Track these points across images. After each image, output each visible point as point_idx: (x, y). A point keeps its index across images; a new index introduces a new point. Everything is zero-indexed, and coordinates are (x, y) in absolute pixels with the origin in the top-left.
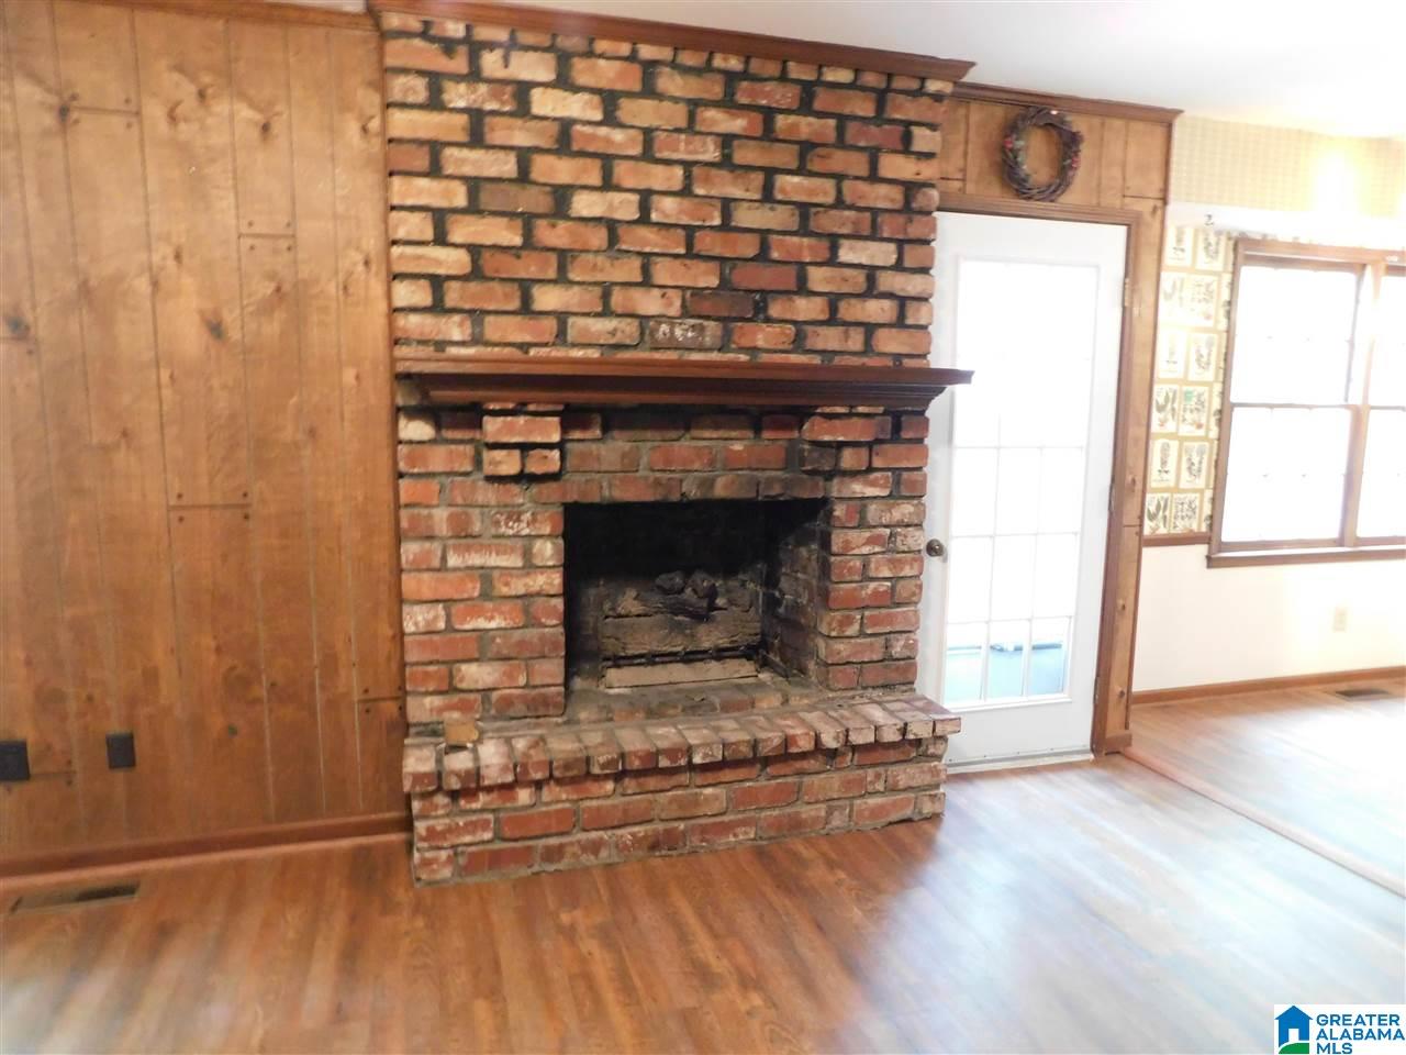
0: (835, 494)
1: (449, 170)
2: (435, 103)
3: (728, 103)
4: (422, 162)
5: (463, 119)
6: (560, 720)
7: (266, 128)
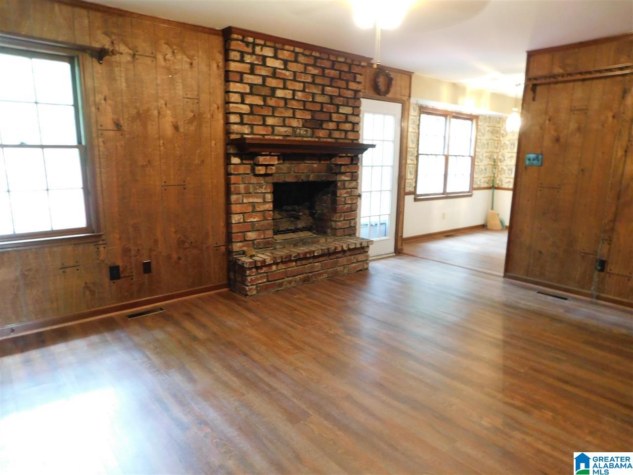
0: (338, 179)
1: (245, 81)
2: (242, 61)
3: (314, 66)
4: (238, 79)
5: (249, 66)
6: (272, 248)
7: (191, 64)
